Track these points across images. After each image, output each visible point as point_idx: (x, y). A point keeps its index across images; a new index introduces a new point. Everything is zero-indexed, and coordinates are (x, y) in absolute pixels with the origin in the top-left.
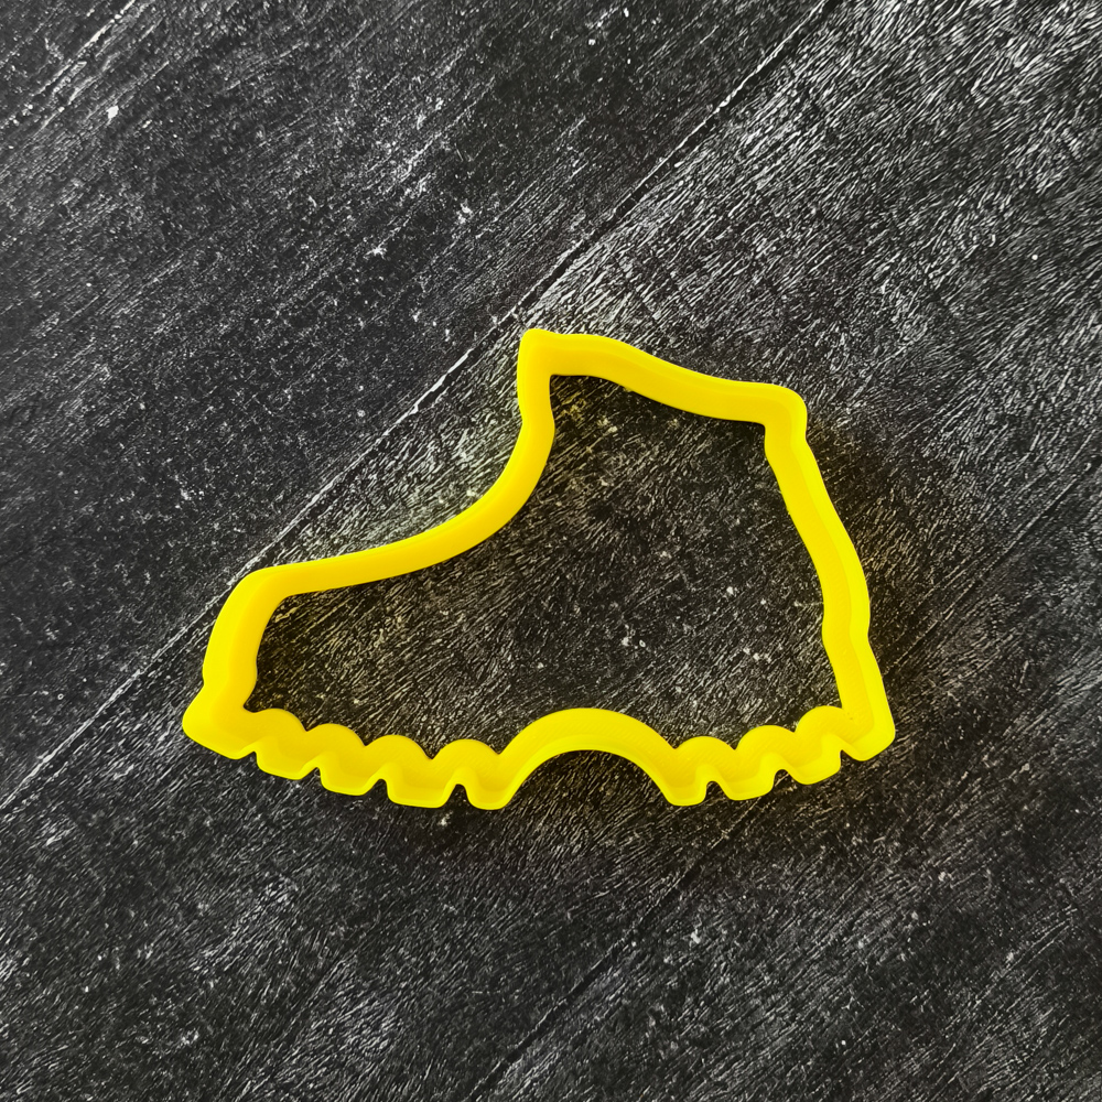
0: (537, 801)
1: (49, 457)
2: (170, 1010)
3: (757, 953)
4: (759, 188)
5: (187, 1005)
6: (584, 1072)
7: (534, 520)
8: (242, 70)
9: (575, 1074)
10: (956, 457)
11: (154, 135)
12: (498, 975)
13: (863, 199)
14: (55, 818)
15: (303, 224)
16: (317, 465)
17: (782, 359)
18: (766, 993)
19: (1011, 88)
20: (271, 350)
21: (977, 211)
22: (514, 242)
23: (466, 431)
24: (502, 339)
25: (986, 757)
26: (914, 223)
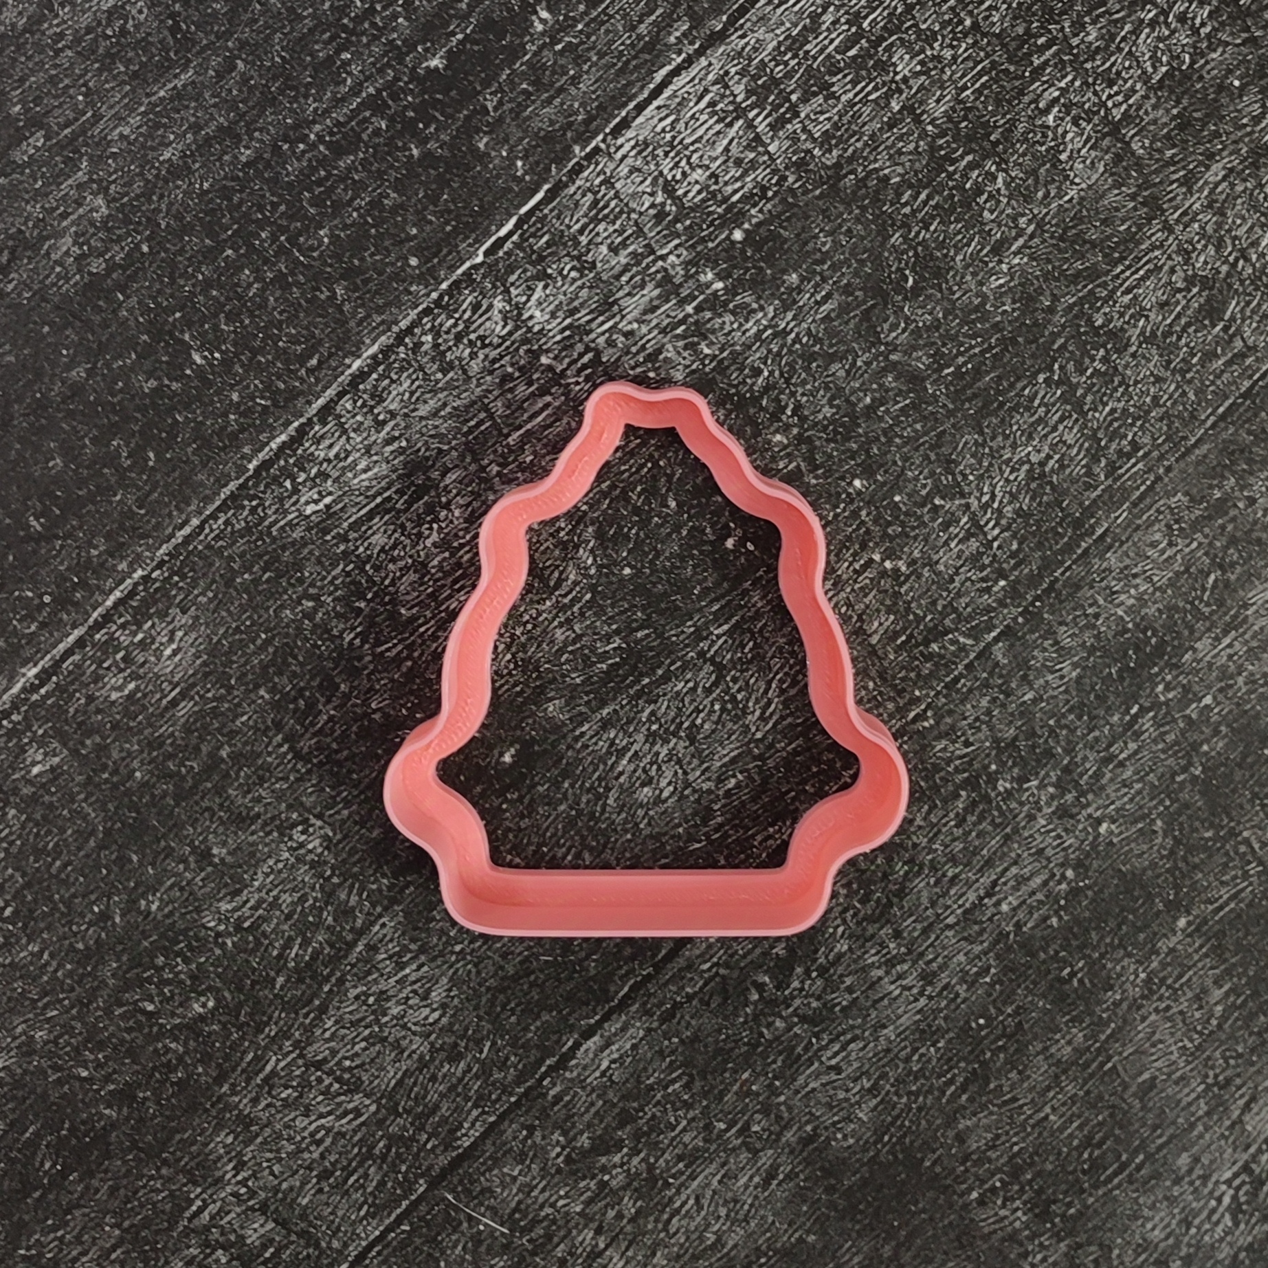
0: (621, 734)
1: (33, 309)
2: (181, 972)
3: (882, 915)
5: (200, 966)
6: (673, 1052)
9: (661, 1054)
10: (1135, 326)
13: (1029, 8)
14: (42, 742)
15: (345, 28)
16: (359, 324)
17: (925, 203)
18: (890, 964)
20: (305, 180)
21: (1168, 25)
22: (601, 55)
23: (541, 285)
24: (586, 174)
25: (1160, 688)
26: (1090, 38)
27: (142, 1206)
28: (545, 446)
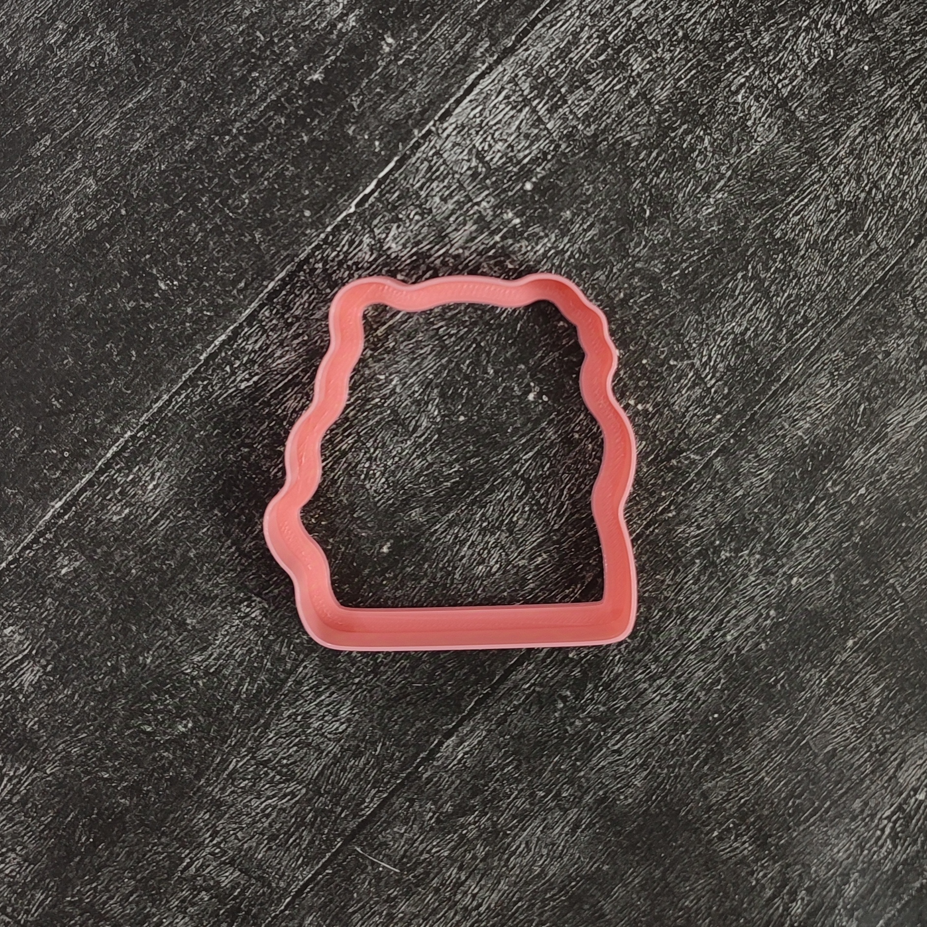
0: (462, 530)
1: (48, 257)
2: (169, 704)
3: (645, 647)
4: (634, 15)
5: (182, 700)
6: (506, 745)
9: (498, 747)
10: (803, 237)
12: (435, 670)
13: (722, 23)
14: (67, 552)
15: (253, 55)
17: (656, 159)
18: (652, 679)
20: (230, 162)
21: (817, 30)
22: (430, 67)
23: (395, 225)
24: (423, 148)
25: (830, 484)
26: (765, 41)
27: (149, 864)
28: (402, 335)
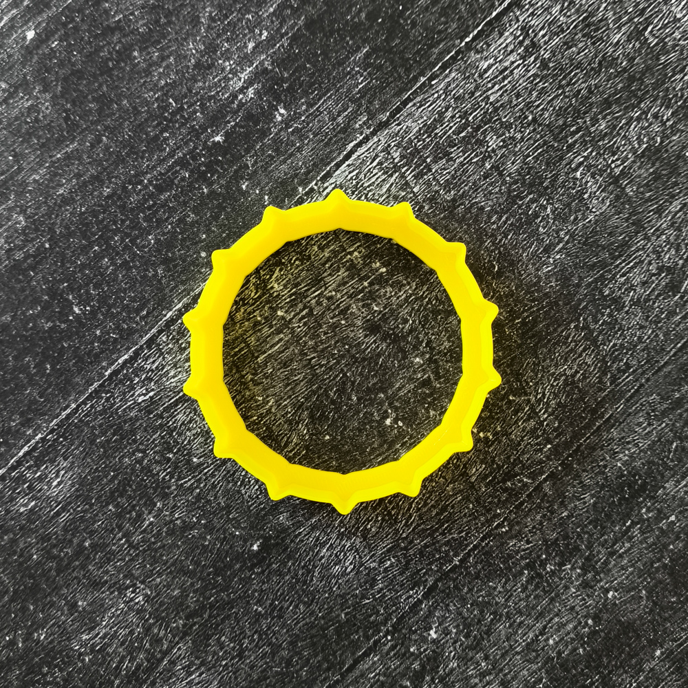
0: (323, 534)
2: (57, 677)
3: (477, 646)
4: (491, 100)
5: (69, 674)
7: (325, 333)
8: (124, 7)
10: (628, 296)
11: (60, 52)
12: (292, 657)
13: (566, 110)
15: (165, 119)
16: (171, 291)
17: (505, 222)
18: (483, 675)
19: (674, 33)
20: (140, 207)
21: (647, 120)
22: (315, 135)
23: (278, 269)
25: (644, 510)
26: (602, 127)
